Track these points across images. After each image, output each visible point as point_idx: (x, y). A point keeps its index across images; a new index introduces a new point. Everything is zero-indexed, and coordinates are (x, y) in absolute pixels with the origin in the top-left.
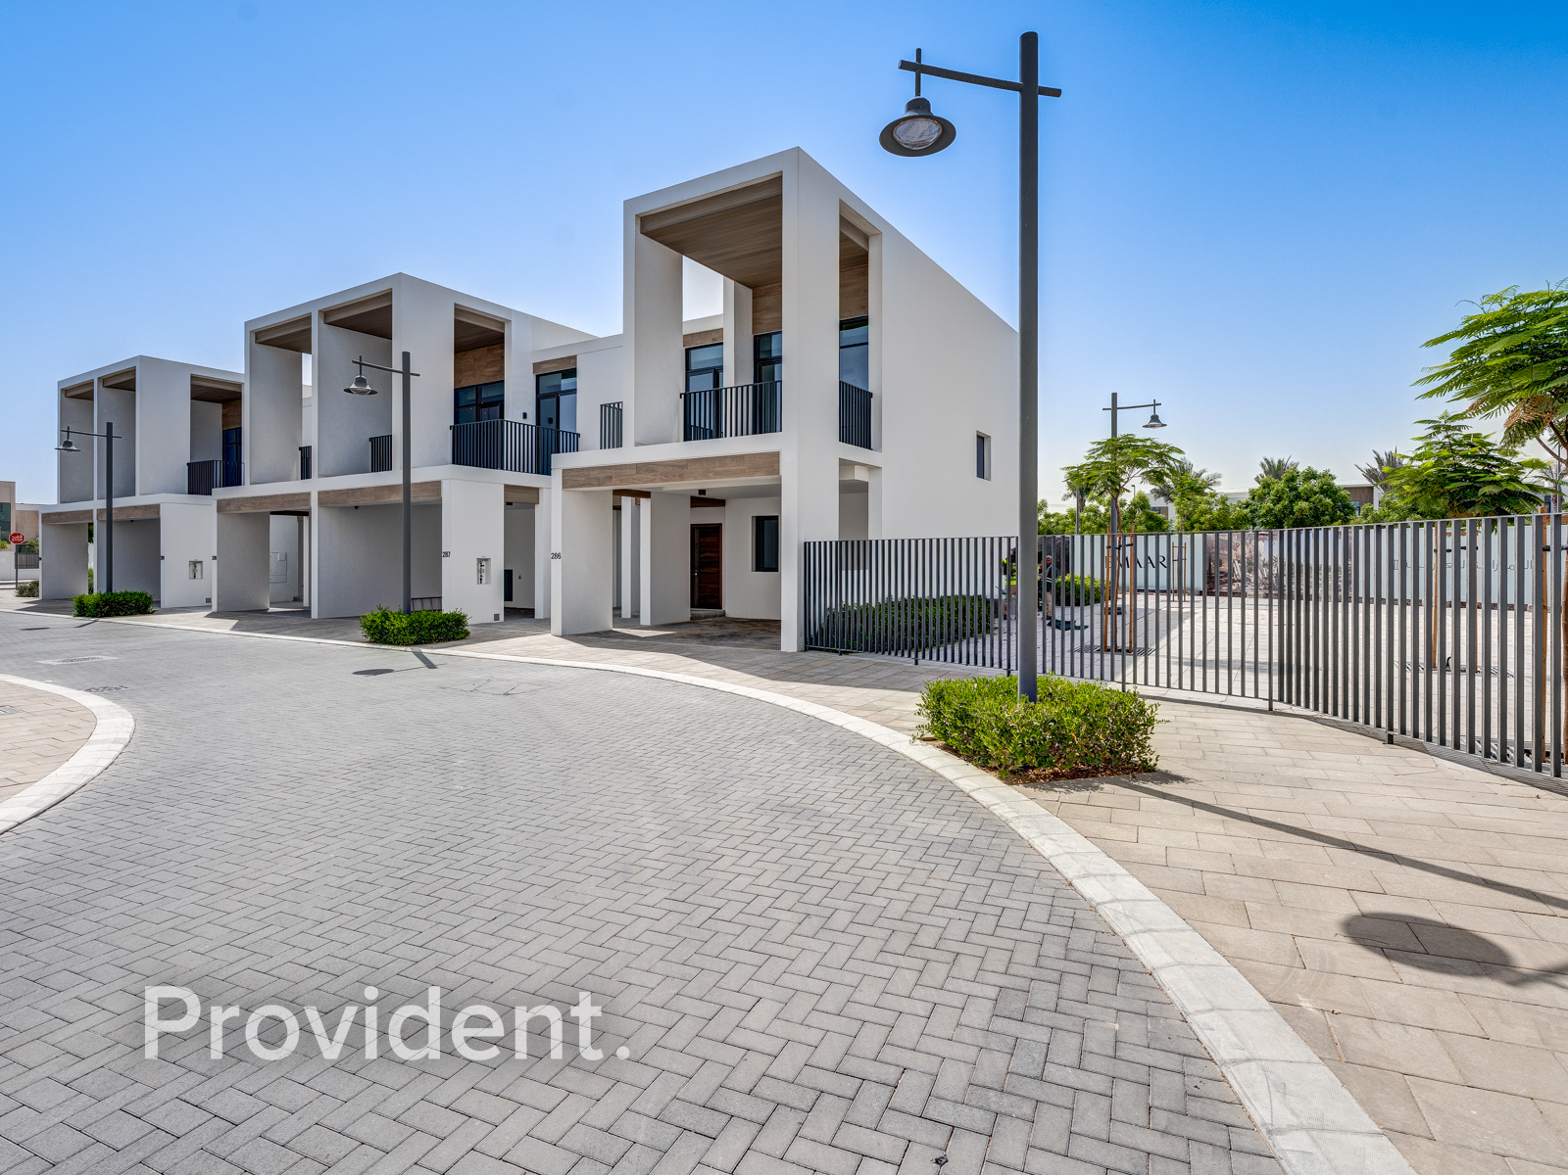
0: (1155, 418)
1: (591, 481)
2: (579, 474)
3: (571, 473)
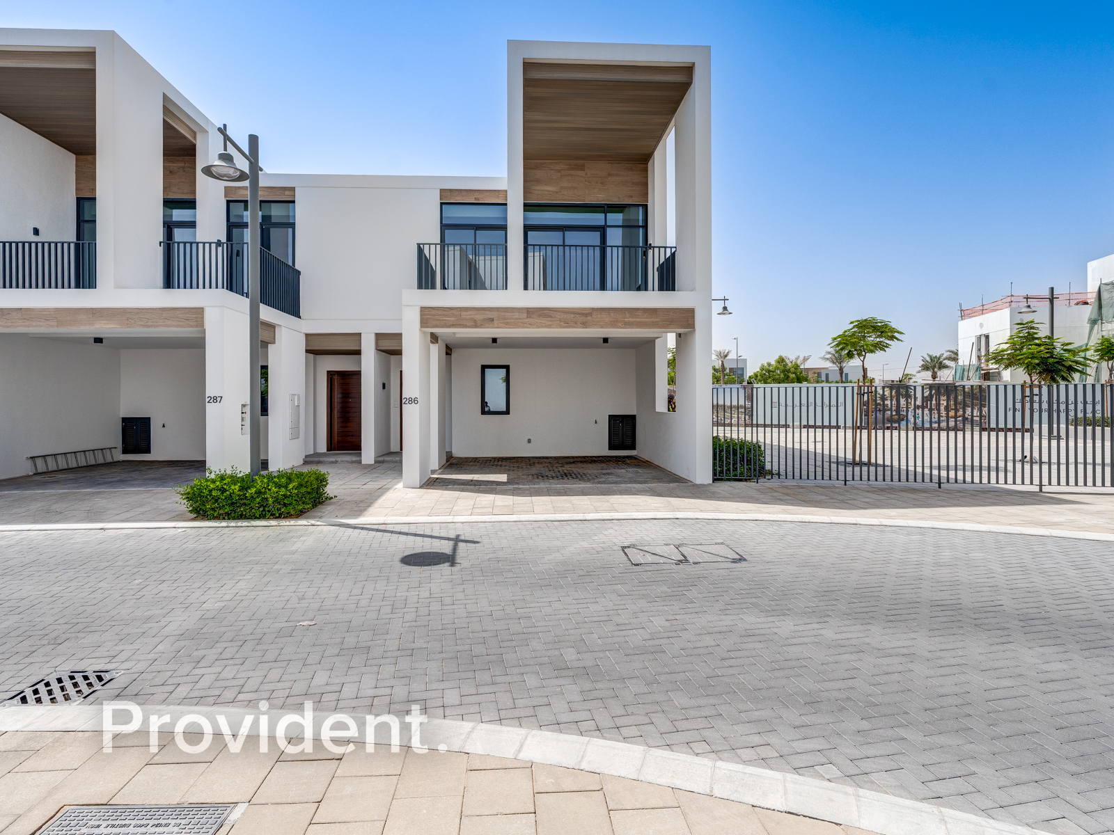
0: (725, 308)
1: (464, 322)
2: (446, 313)
3: (433, 312)
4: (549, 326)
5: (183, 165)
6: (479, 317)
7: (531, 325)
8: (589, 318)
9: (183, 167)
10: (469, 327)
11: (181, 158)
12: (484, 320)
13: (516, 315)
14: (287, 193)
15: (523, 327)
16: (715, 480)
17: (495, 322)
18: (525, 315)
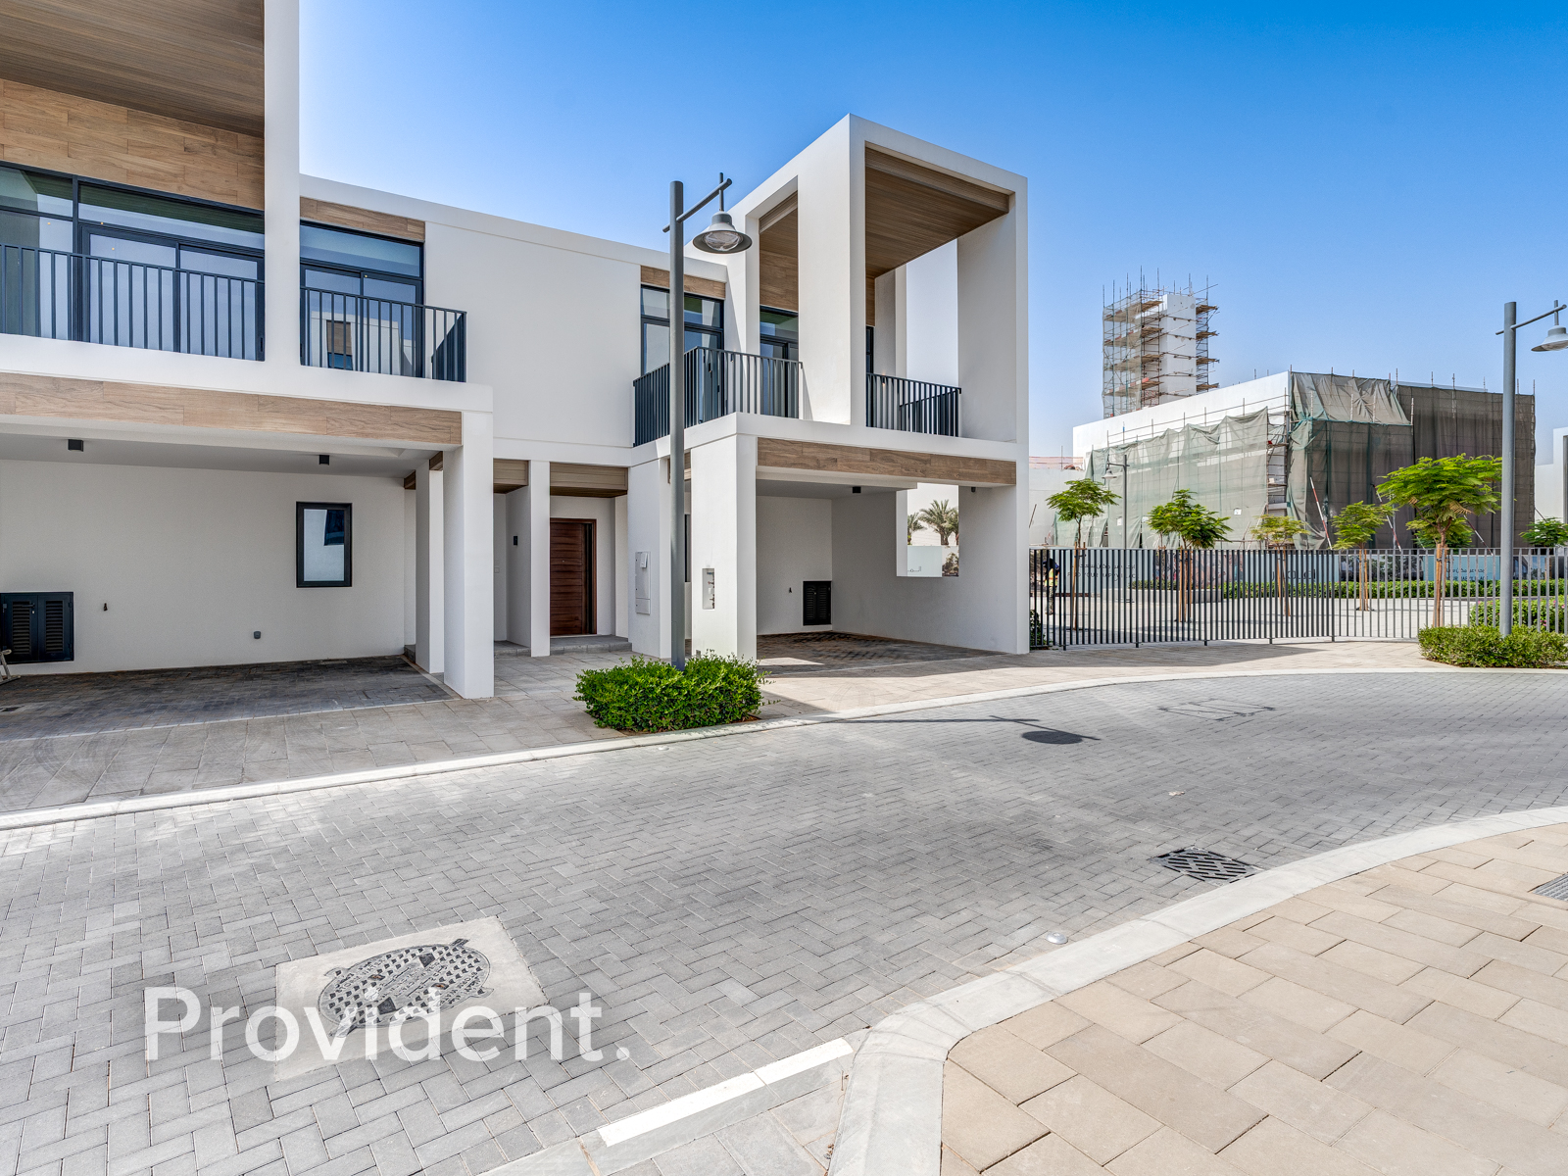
1: (806, 462)
2: (787, 448)
3: (773, 445)
4: (891, 473)
5: (212, 141)
6: (822, 456)
7: (875, 470)
8: (928, 465)
9: (213, 147)
10: (812, 468)
11: (208, 129)
12: (828, 459)
13: (860, 457)
14: (410, 228)
15: (867, 472)
16: (1032, 649)
17: (839, 463)
18: (868, 458)
